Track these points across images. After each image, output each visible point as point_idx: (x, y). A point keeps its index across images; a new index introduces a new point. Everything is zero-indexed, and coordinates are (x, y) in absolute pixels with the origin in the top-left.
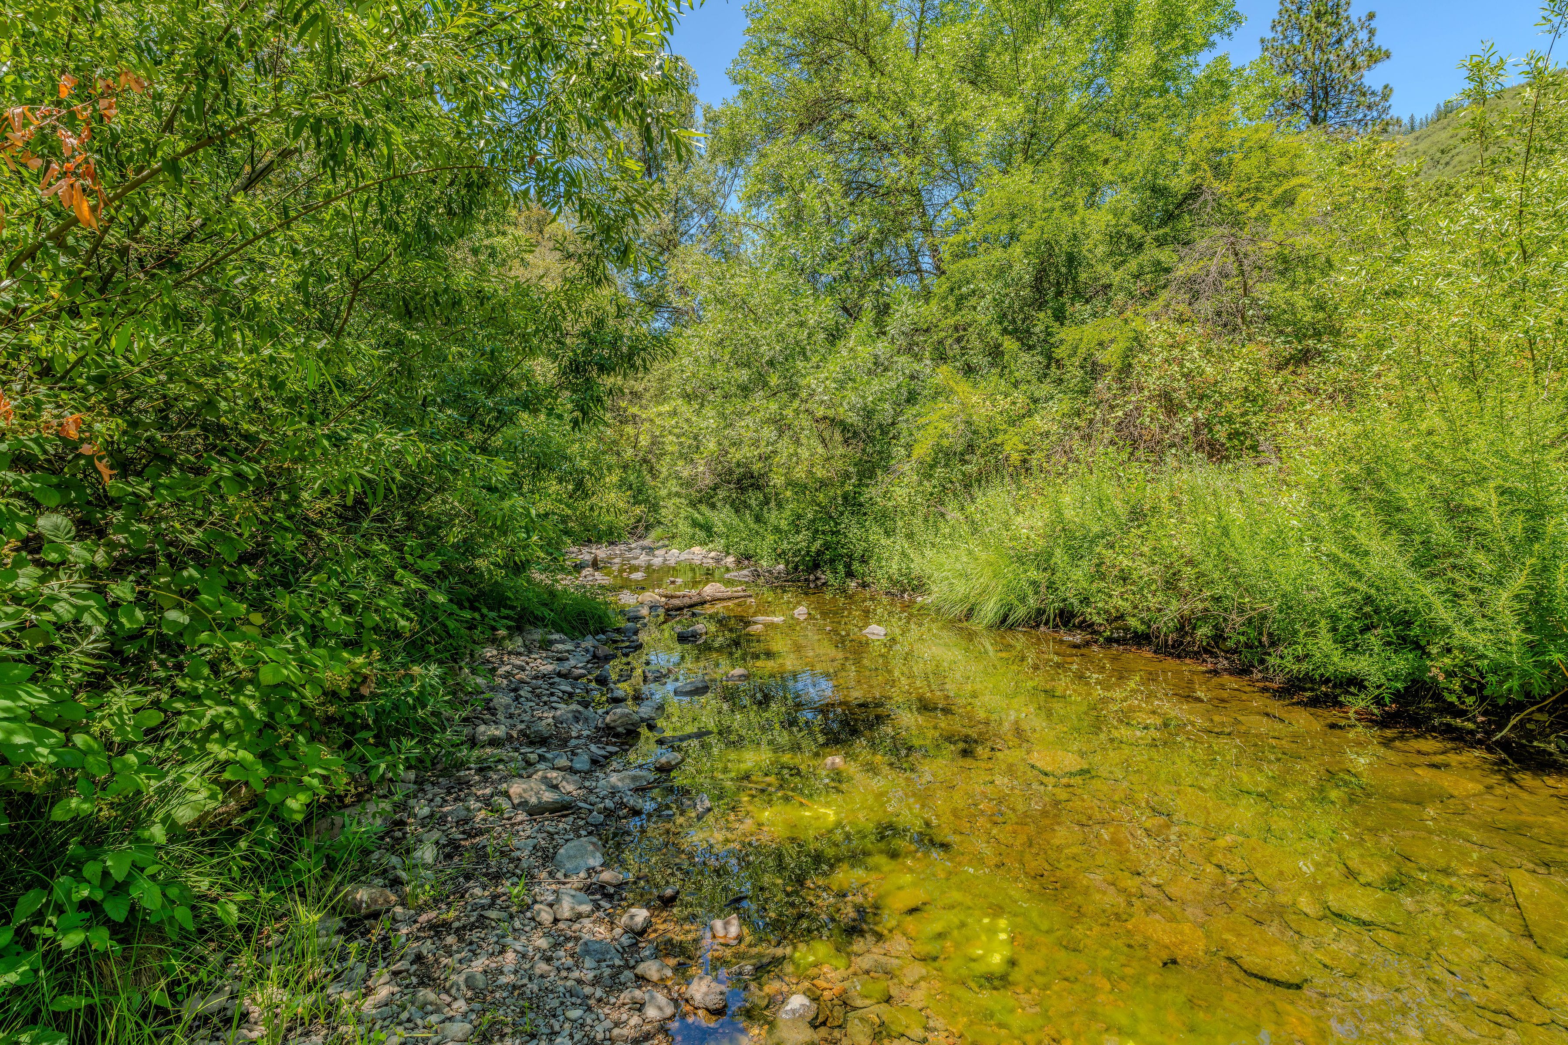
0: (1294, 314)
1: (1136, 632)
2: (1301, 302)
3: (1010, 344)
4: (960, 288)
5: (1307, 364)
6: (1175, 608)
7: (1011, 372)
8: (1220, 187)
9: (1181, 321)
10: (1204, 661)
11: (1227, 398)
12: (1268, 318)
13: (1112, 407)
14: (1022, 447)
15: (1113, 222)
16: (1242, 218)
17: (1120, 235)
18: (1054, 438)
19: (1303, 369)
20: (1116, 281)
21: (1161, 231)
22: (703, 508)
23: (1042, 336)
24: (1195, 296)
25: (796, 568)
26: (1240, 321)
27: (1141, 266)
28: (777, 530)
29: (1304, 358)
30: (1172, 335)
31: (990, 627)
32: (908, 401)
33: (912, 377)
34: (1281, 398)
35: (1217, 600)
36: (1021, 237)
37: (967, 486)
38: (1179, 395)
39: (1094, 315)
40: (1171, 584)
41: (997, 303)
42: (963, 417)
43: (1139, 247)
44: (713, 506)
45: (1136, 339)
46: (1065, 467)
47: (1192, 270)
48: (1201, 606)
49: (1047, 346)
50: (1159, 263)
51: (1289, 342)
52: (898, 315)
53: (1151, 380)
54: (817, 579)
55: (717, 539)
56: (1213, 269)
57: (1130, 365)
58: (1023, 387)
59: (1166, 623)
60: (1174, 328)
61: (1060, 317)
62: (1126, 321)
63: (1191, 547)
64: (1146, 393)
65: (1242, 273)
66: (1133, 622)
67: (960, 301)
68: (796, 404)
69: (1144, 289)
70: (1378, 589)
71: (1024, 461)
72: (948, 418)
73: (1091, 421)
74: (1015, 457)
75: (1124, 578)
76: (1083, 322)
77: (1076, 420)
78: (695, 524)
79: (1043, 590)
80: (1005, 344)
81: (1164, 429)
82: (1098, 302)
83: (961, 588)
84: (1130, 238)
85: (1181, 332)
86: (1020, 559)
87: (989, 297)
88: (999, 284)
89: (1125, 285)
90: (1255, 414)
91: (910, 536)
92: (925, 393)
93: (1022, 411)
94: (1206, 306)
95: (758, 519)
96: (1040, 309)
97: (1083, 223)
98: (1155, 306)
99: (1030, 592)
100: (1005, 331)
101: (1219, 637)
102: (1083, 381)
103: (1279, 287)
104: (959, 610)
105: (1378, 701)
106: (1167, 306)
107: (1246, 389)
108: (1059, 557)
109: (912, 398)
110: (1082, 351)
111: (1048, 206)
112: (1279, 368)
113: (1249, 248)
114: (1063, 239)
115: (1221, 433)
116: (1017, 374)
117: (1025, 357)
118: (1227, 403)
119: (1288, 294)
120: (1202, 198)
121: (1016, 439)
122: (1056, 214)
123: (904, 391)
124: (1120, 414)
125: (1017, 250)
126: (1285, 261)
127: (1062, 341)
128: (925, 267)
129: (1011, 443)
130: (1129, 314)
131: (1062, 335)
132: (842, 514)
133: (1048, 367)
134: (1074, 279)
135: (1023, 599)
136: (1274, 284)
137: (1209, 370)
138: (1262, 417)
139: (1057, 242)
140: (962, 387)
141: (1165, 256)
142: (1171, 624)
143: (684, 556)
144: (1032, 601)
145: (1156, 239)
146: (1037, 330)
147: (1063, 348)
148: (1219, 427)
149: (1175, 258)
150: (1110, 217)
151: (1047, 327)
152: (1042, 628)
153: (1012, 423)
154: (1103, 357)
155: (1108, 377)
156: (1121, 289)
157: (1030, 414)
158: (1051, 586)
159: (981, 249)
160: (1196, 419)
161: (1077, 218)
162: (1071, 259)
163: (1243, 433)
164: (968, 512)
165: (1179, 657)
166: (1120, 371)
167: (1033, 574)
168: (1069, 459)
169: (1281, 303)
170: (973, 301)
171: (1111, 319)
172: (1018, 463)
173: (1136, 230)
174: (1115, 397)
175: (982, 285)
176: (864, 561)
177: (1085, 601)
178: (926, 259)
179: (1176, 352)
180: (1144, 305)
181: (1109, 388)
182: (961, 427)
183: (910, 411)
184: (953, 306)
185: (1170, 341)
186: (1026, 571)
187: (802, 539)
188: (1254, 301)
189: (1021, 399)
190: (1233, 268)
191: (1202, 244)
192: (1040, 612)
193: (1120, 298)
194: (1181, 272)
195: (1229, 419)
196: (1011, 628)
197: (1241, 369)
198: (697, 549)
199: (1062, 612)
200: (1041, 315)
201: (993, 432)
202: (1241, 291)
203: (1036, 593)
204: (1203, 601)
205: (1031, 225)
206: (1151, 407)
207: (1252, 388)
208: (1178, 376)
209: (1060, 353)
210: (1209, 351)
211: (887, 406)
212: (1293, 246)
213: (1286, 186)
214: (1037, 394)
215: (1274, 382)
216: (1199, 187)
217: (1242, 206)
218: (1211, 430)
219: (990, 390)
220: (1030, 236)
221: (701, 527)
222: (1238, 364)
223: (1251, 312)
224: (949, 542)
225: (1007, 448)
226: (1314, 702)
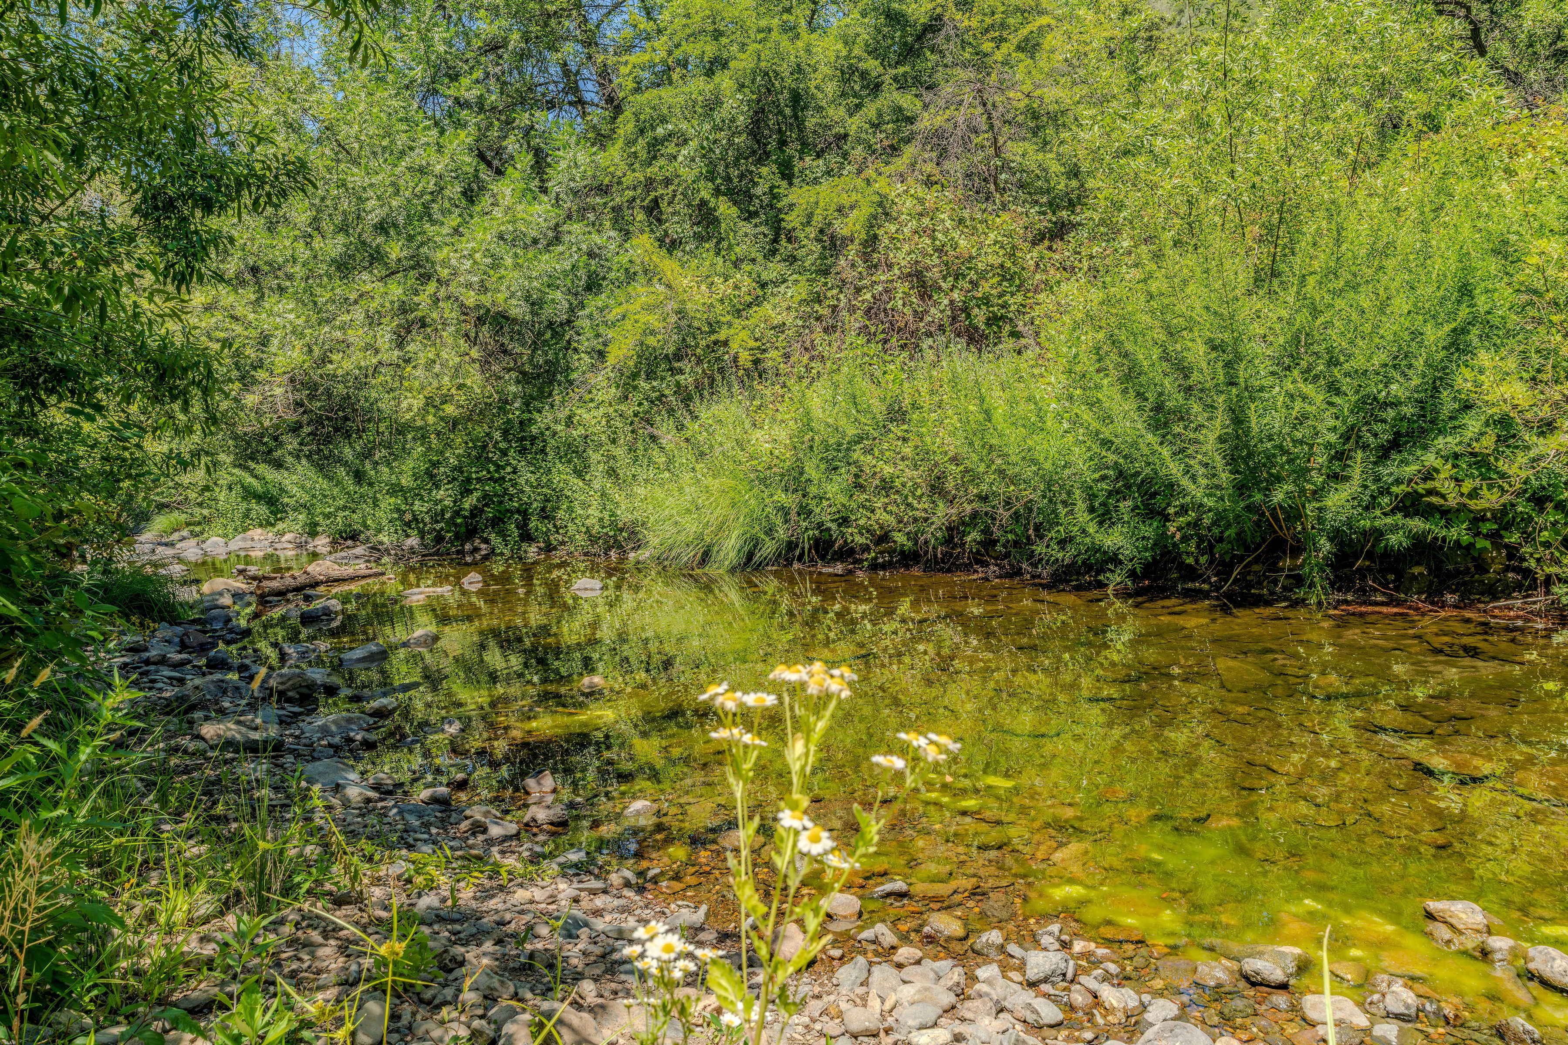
0: (1048, 181)
1: (902, 552)
2: (1055, 168)
3: (725, 209)
4: (653, 128)
5: (1062, 239)
6: (943, 513)
7: (730, 247)
8: (964, 21)
9: (929, 183)
10: (976, 571)
11: (982, 275)
12: (1021, 185)
13: (858, 290)
14: (752, 344)
15: (844, 53)
16: (989, 60)
17: (853, 69)
18: (790, 333)
19: (1058, 244)
20: (852, 131)
21: (901, 70)
22: (262, 469)
23: (766, 200)
24: (943, 154)
25: (439, 539)
26: (992, 187)
27: (880, 115)
28: (395, 490)
29: (1060, 231)
30: (921, 201)
31: (732, 570)
32: (588, 288)
33: (591, 255)
34: (1038, 276)
35: (984, 499)
36: (732, 64)
37: (687, 400)
38: (934, 274)
39: (829, 173)
40: (937, 488)
41: (705, 153)
42: (672, 305)
43: (876, 88)
44: (279, 465)
45: (880, 204)
46: (808, 369)
47: (939, 121)
48: (968, 508)
49: (772, 213)
50: (900, 109)
51: (1044, 213)
52: (563, 165)
53: (901, 255)
54: (476, 550)
55: (291, 515)
56: (961, 120)
57: (875, 237)
58: (746, 267)
59: (933, 533)
60: (921, 191)
61: (787, 173)
62: (868, 182)
63: (954, 444)
64: (897, 272)
65: (992, 127)
66: (900, 538)
67: (655, 144)
68: (431, 287)
69: (886, 143)
70: (1125, 457)
71: (756, 362)
72: (649, 308)
73: (834, 308)
74: (745, 358)
75: (886, 487)
76: (816, 181)
77: (817, 307)
78: (249, 494)
79: (793, 516)
80: (722, 209)
81: (919, 316)
82: (833, 159)
83: (692, 527)
84: (864, 75)
85: (931, 196)
86: (763, 481)
87: (693, 144)
88: (707, 126)
89: (863, 136)
90: (1013, 294)
91: (612, 473)
92: (612, 275)
93: (749, 299)
94: (955, 167)
95: (359, 477)
96: (760, 162)
97: (808, 51)
98: (900, 163)
99: (779, 521)
100: (717, 192)
101: (989, 543)
102: (823, 257)
103: (1029, 147)
104: (689, 555)
105: (1132, 574)
106: (913, 165)
107: (1002, 266)
108: (812, 471)
109: (593, 285)
110: (818, 219)
111: (763, 23)
112: (1034, 244)
113: (997, 98)
114: (785, 69)
115: (980, 316)
116: (737, 249)
117: (746, 228)
118: (983, 282)
119: (1040, 156)
120: (943, 32)
121: (744, 335)
122: (774, 35)
123: (582, 273)
124: (868, 296)
125: (725, 81)
126: (1035, 117)
127: (791, 206)
128: (588, 97)
129: (738, 339)
130: (870, 172)
131: (792, 198)
132: (504, 453)
133: (776, 240)
134: (801, 128)
135: (770, 531)
136: (1027, 144)
137: (962, 243)
138: (1019, 298)
139: (777, 74)
140: (668, 266)
141: (907, 101)
142: (939, 534)
143: (237, 543)
144: (782, 533)
145: (895, 79)
146: (758, 191)
147: (794, 214)
148: (976, 311)
149: (919, 104)
150: (840, 46)
151: (772, 188)
152: (796, 565)
153: (738, 313)
154: (842, 228)
155: (852, 250)
156: (859, 141)
157: (757, 301)
158: (805, 511)
159: (675, 76)
160: (952, 302)
161: (800, 44)
162: (796, 98)
163: (1002, 317)
164: (689, 434)
165: (949, 571)
166: (865, 244)
167: (781, 497)
168: (812, 358)
169: (1034, 167)
170: (671, 149)
171: (848, 177)
172: (749, 365)
173: (872, 65)
174: (861, 278)
175: (684, 126)
176: (545, 515)
177: (844, 521)
178: (590, 86)
179: (926, 221)
180: (887, 163)
181: (853, 265)
182: (673, 319)
183: (594, 303)
184: (643, 155)
185: (919, 208)
186: (772, 495)
187: (444, 495)
188: (1005, 166)
189: (747, 283)
190: (982, 122)
191: (947, 90)
192: (791, 546)
193: (858, 152)
194: (926, 123)
195: (986, 301)
196: (758, 567)
197: (996, 242)
198: (257, 533)
199: (817, 541)
200: (764, 170)
201: (713, 326)
202: (992, 151)
203: (786, 522)
204: (971, 502)
205: (743, 47)
206: (902, 287)
207: (1008, 264)
208: (930, 250)
209: (792, 220)
210: (961, 221)
211: (558, 295)
212: (1041, 98)
213: (1033, 27)
214: (765, 276)
215: (1030, 258)
216: (939, 18)
217: (987, 46)
218: (968, 316)
219: (704, 271)
220: (742, 63)
221: (259, 498)
222: (992, 236)
223: (1003, 176)
224: (667, 475)
225: (734, 346)
226: (1078, 588)
